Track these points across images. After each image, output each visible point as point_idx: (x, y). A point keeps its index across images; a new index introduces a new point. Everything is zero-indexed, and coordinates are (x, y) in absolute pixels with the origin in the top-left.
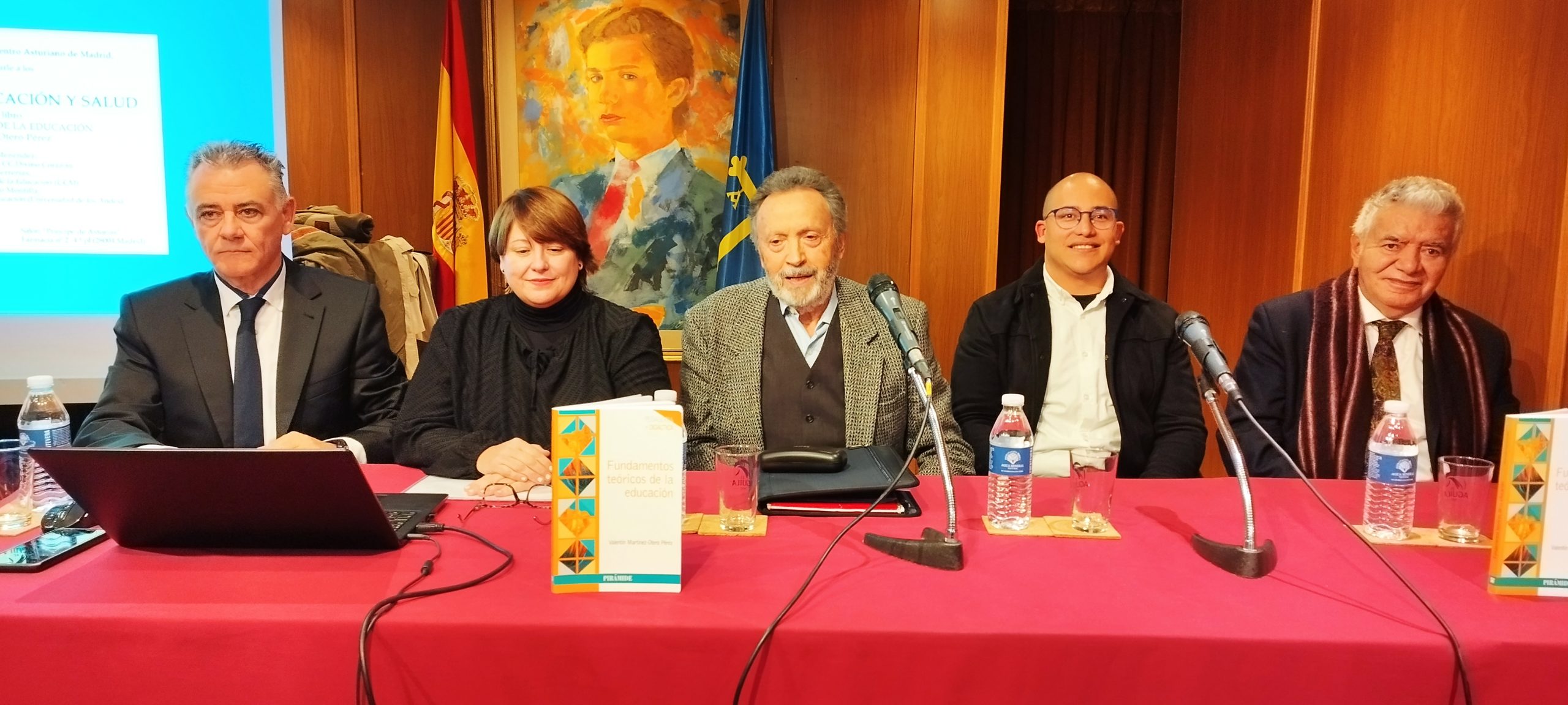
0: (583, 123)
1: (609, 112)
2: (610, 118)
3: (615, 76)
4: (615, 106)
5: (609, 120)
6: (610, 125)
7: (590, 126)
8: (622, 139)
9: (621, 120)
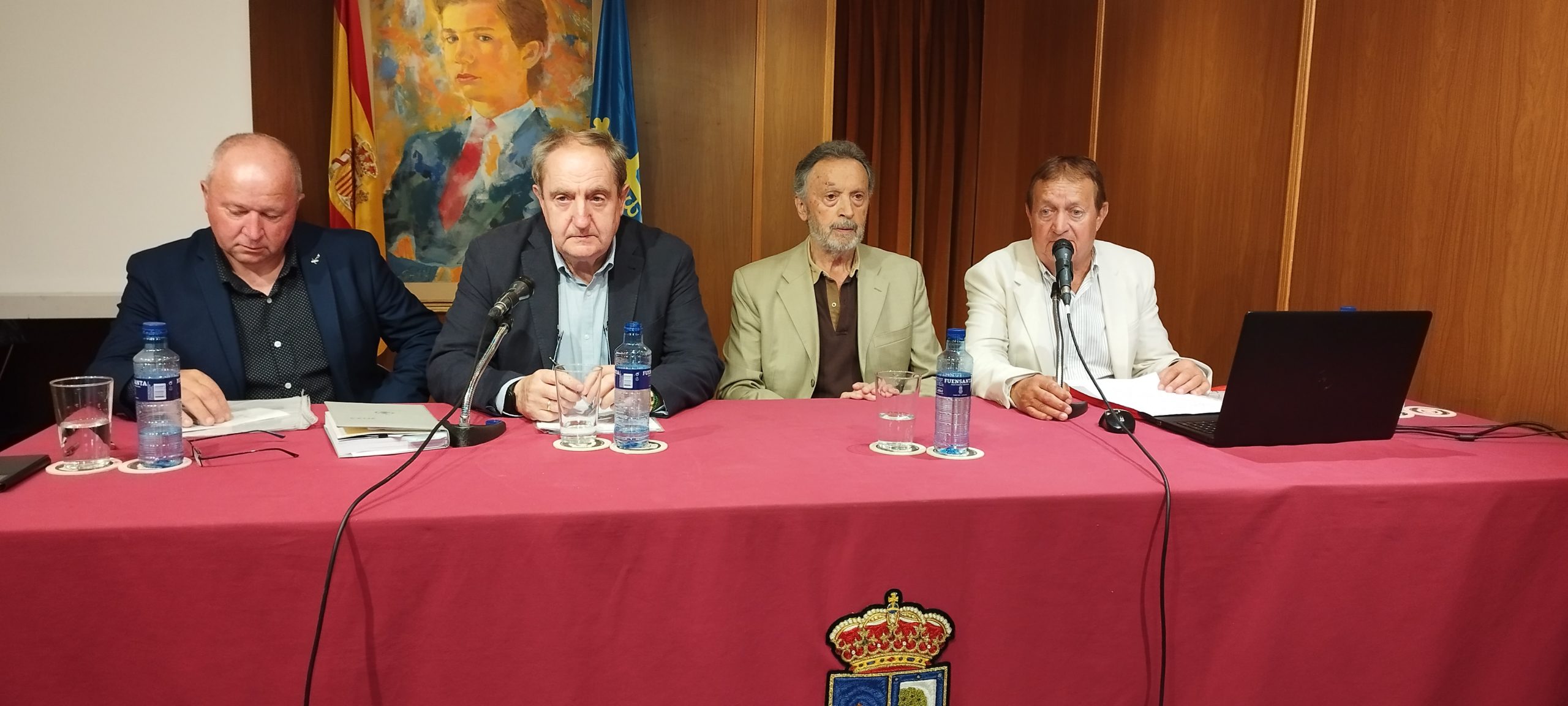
0: (439, 82)
1: (465, 72)
2: (466, 77)
3: (470, 36)
4: (470, 66)
5: (465, 80)
6: (467, 84)
7: (447, 86)
8: (478, 98)
9: (475, 80)
